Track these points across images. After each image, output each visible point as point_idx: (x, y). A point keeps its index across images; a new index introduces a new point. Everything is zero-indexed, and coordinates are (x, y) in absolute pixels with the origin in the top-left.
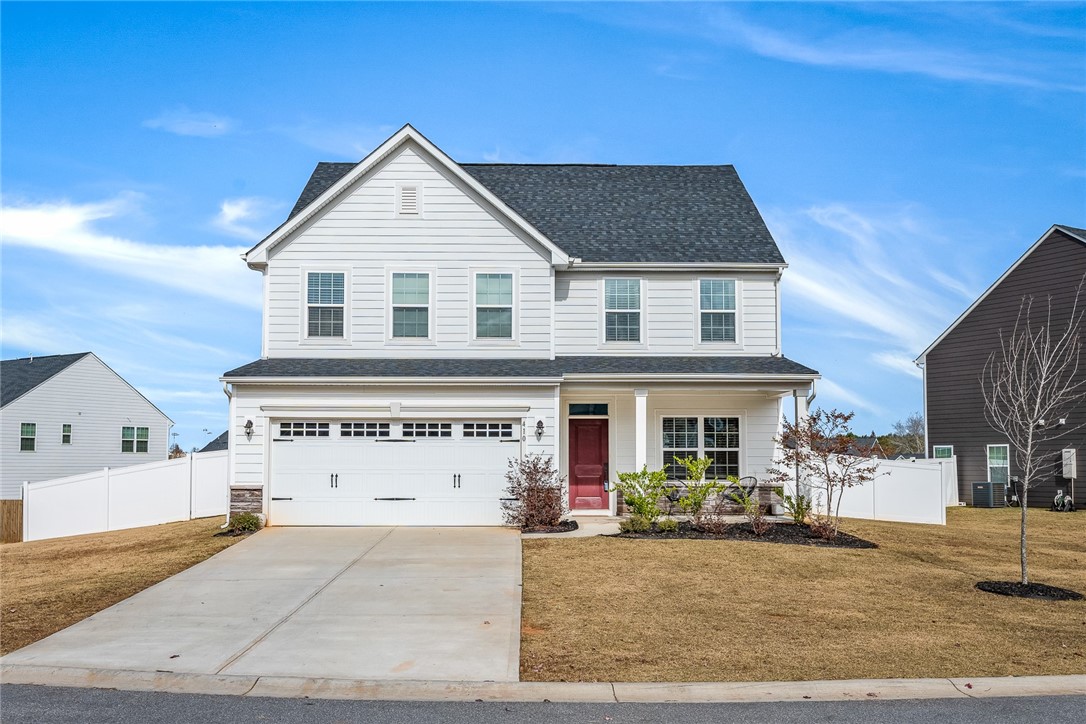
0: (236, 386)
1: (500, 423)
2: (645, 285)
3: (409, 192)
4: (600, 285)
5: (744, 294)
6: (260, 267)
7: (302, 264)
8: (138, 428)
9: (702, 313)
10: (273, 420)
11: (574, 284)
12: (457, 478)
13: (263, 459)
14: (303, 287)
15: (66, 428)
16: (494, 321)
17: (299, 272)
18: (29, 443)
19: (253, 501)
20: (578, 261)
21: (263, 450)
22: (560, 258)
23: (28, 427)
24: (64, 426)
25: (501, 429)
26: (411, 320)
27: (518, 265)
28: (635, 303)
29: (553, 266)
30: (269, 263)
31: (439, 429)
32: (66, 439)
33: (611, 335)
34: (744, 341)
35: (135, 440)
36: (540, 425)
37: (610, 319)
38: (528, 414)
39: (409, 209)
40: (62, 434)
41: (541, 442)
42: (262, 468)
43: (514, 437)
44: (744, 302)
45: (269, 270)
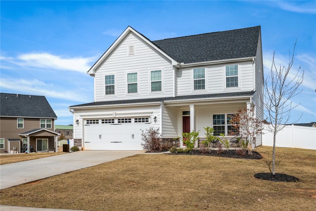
0: (75, 110)
1: (145, 118)
2: (206, 69)
3: (131, 47)
4: (192, 71)
5: (241, 69)
6: (93, 75)
7: (103, 73)
9: (226, 78)
10: (84, 119)
11: (184, 72)
12: (133, 136)
13: (82, 131)
14: (104, 80)
16: (156, 86)
17: (103, 76)
19: (79, 143)
20: (182, 64)
21: (82, 128)
22: (175, 63)
25: (145, 120)
26: (133, 88)
27: (163, 67)
28: (203, 76)
29: (174, 66)
30: (96, 74)
31: (127, 120)
33: (196, 88)
34: (241, 86)
36: (155, 118)
37: (195, 82)
38: (152, 114)
39: (131, 53)
41: (156, 124)
42: (82, 133)
43: (149, 122)
44: (241, 72)
45: (96, 76)
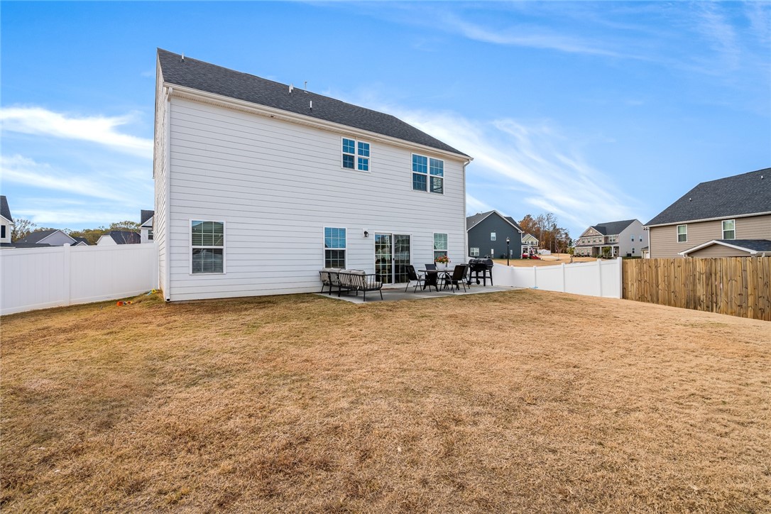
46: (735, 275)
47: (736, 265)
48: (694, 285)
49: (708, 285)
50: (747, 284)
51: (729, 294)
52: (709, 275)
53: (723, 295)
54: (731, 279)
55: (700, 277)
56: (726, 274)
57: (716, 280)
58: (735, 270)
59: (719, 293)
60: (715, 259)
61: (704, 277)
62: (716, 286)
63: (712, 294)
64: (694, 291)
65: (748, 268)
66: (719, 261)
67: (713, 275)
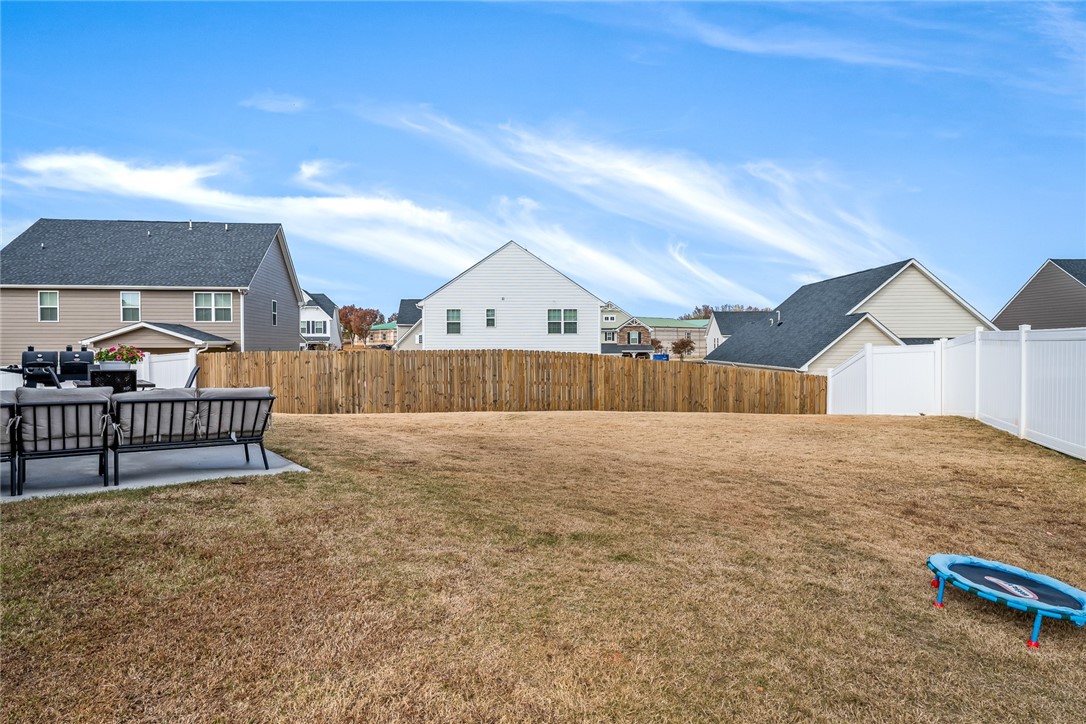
8: (565, 310)
15: (490, 313)
18: (455, 327)
23: (454, 313)
24: (488, 311)
32: (490, 323)
35: (563, 322)
40: (486, 318)
46: (382, 370)
47: (382, 360)
48: (330, 386)
49: (348, 384)
50: (393, 380)
51: (374, 393)
52: (350, 373)
53: (367, 394)
54: (377, 376)
55: (337, 374)
56: (371, 370)
57: (358, 378)
58: (382, 365)
59: (362, 394)
60: (359, 352)
61: (343, 374)
62: (358, 385)
63: (354, 395)
64: (330, 393)
65: (395, 364)
66: (362, 354)
67: (356, 372)
